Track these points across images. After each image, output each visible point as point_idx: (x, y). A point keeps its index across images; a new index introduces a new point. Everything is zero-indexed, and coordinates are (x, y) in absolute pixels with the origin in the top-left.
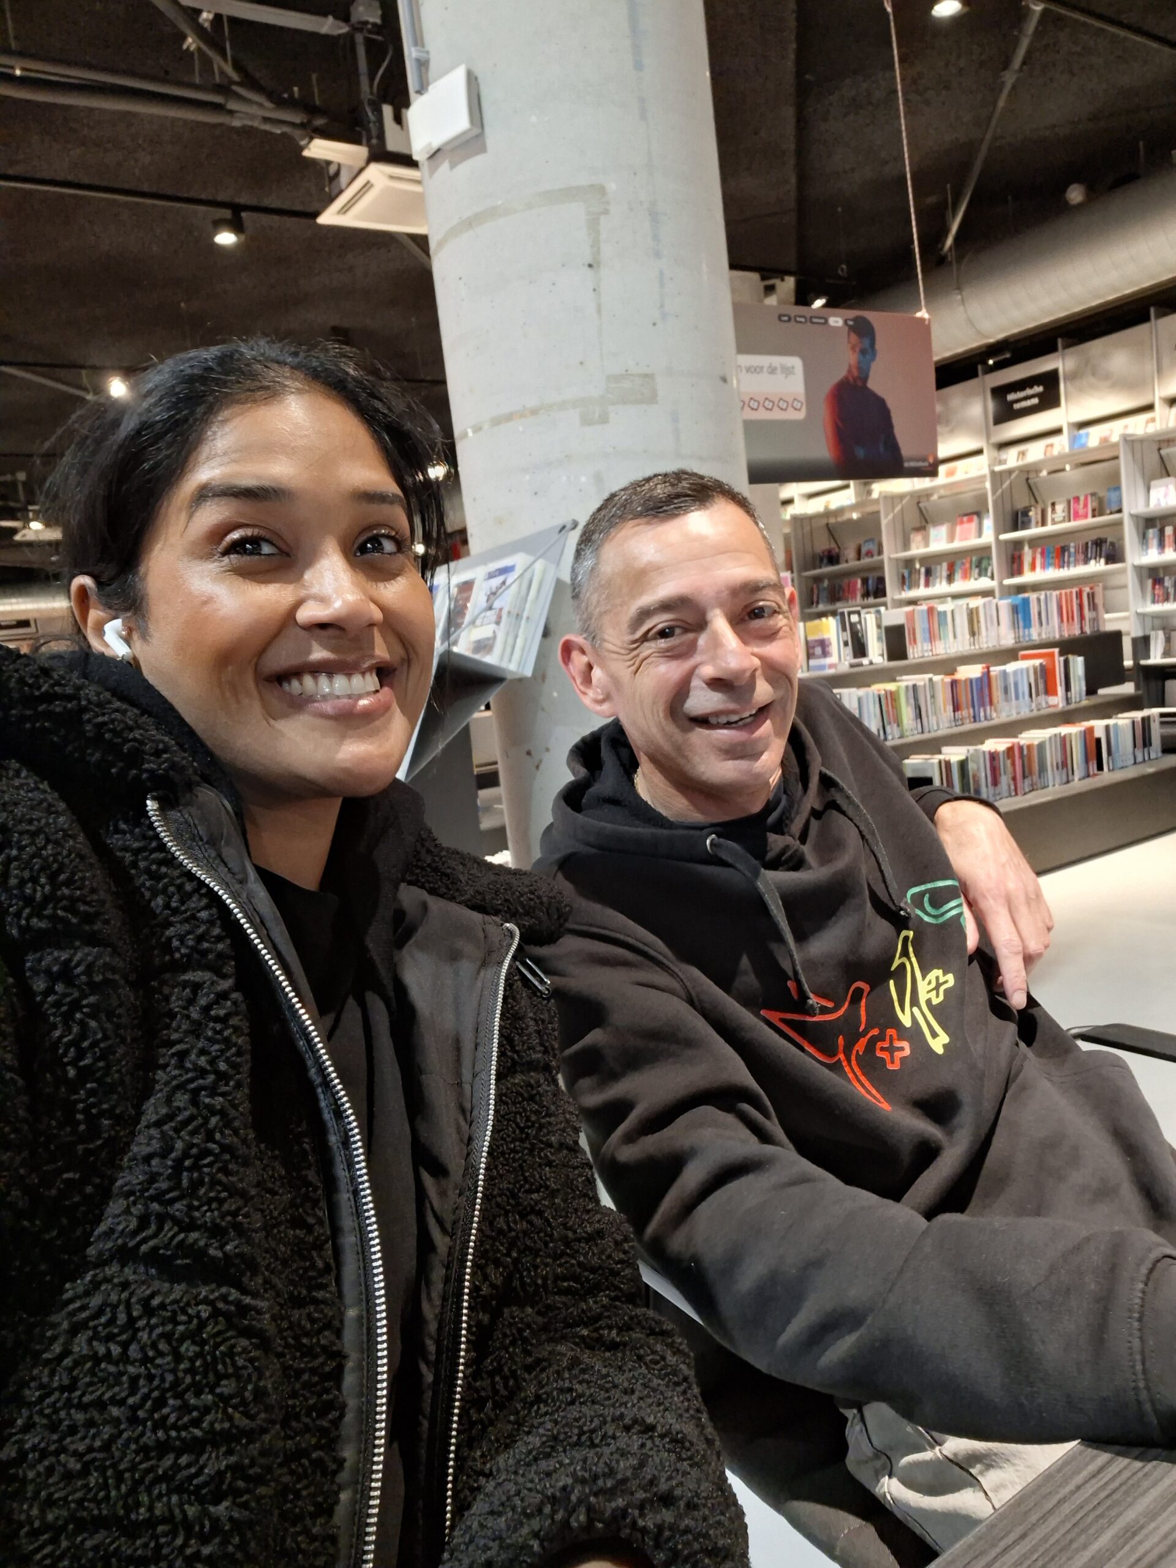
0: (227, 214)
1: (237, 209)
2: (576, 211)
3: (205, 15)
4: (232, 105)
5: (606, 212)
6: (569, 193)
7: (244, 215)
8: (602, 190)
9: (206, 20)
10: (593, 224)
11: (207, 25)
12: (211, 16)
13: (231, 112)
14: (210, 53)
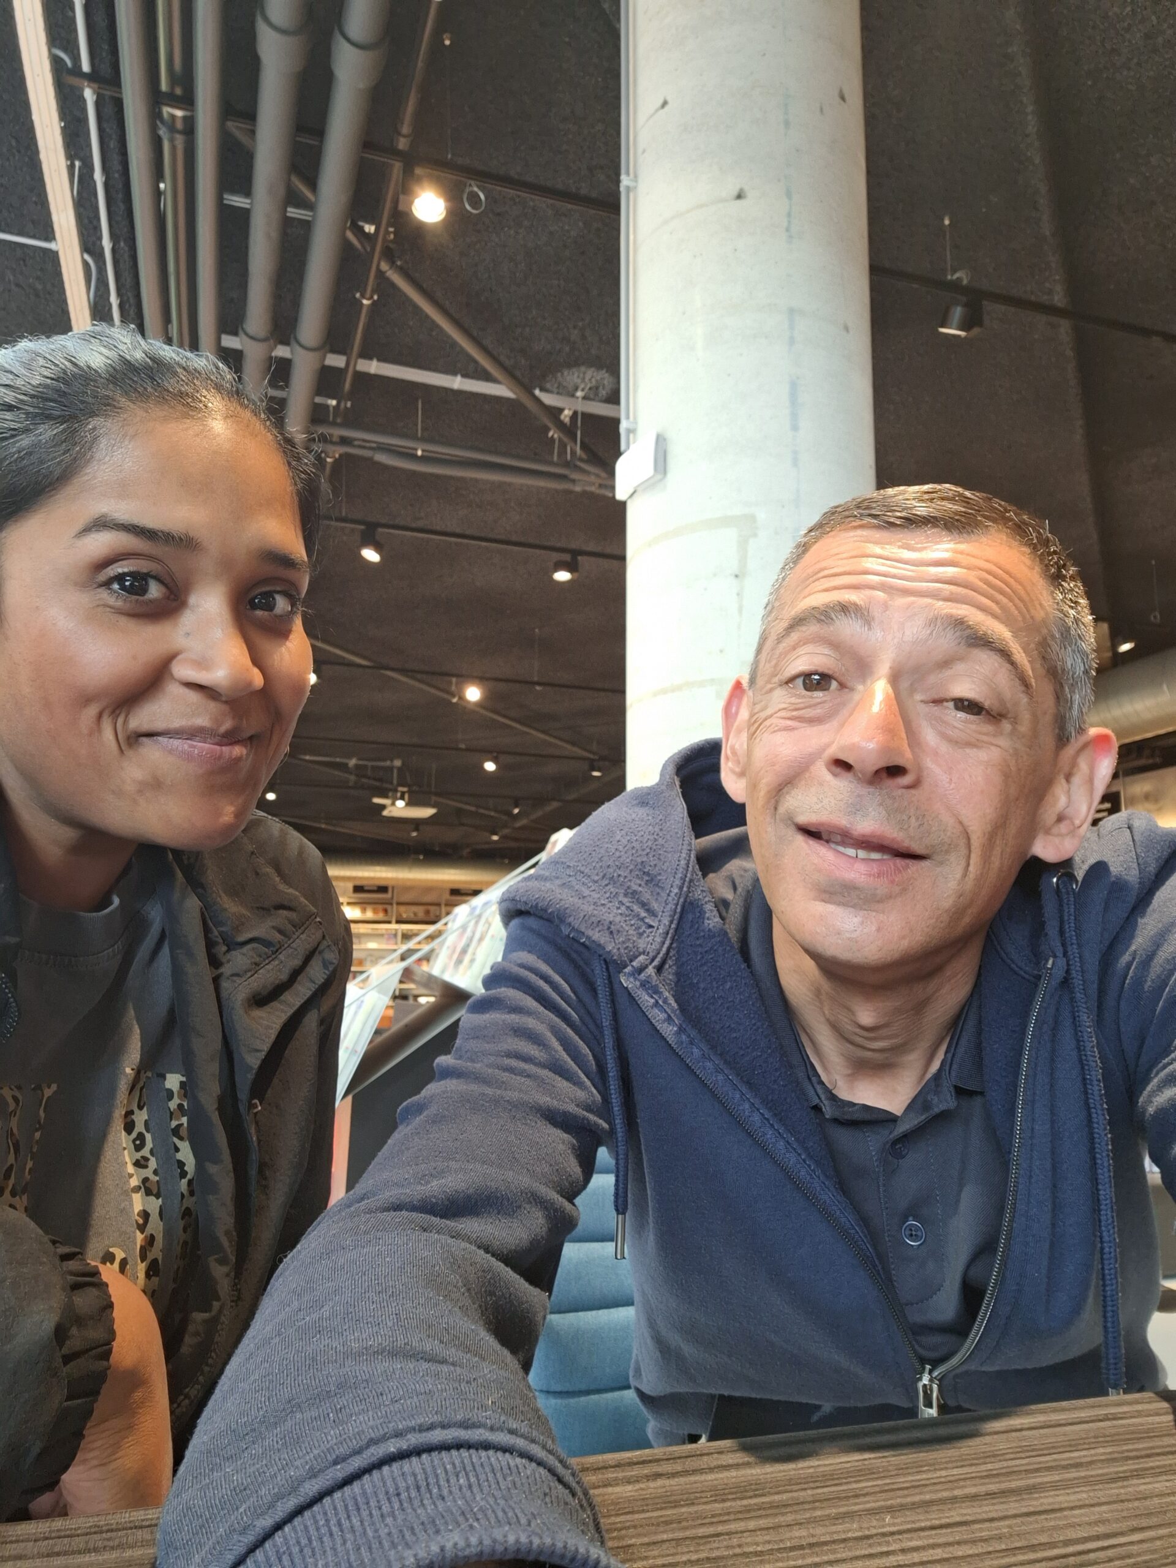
0: (567, 557)
1: (576, 553)
2: (731, 535)
3: (566, 412)
4: (575, 476)
5: (755, 535)
6: (726, 521)
7: (579, 558)
8: (752, 518)
9: (566, 416)
10: (743, 545)
11: (567, 420)
12: (571, 413)
13: (573, 481)
14: (565, 440)
